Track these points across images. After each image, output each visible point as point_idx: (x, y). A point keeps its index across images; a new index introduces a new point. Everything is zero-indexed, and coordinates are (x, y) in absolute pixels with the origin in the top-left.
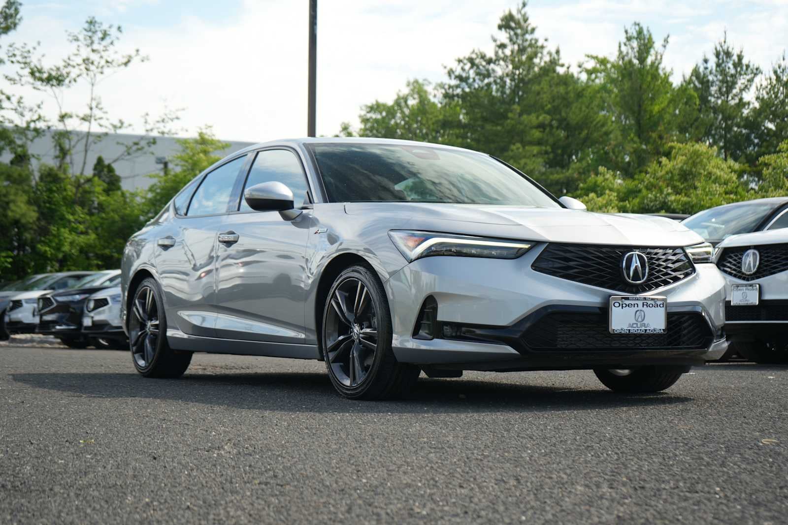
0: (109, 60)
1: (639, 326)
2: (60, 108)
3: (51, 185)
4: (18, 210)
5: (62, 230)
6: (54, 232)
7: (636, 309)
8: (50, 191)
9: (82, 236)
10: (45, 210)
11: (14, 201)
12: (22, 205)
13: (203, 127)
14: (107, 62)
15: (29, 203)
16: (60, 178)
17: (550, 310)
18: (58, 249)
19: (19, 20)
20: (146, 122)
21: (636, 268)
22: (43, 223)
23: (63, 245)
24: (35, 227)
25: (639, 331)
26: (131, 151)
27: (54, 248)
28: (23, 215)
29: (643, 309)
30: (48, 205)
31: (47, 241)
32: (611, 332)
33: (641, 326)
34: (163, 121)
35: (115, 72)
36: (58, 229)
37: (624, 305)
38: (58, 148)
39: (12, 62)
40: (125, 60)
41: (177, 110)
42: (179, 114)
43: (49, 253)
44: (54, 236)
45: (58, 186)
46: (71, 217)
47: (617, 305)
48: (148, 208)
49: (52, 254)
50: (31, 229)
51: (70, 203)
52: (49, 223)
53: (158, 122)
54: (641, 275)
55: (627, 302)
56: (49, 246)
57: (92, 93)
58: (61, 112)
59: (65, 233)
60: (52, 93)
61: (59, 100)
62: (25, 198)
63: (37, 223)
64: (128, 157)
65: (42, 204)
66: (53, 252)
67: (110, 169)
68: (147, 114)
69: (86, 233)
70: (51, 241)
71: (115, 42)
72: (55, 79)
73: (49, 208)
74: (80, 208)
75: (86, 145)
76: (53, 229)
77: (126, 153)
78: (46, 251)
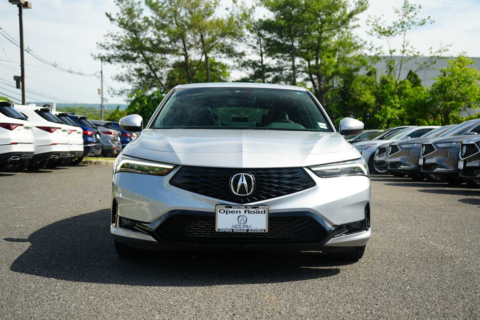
0: (414, 22)
1: (241, 226)
2: (390, 47)
3: (383, 85)
4: (366, 97)
5: (387, 107)
6: (383, 108)
7: (239, 214)
8: (383, 88)
9: (398, 110)
10: (380, 98)
11: (364, 94)
12: (368, 95)
13: (461, 53)
14: (413, 23)
15: (372, 94)
16: (388, 82)
17: (174, 213)
18: (385, 117)
19: (368, 5)
20: (431, 53)
21: (242, 185)
22: (378, 104)
23: (387, 114)
24: (374, 106)
25: (242, 231)
26: (422, 67)
27: (383, 116)
28: (368, 100)
29: (245, 215)
30: (381, 95)
31: (380, 113)
32: (217, 231)
33: (244, 227)
34: (440, 51)
35: (416, 28)
36: (386, 107)
37: (228, 212)
38: (388, 67)
39: (368, 25)
40: (422, 22)
41: (447, 46)
42: (449, 48)
43: (380, 119)
44: (384, 110)
45: (387, 85)
46: (392, 101)
47: (222, 211)
48: (430, 96)
49: (382, 119)
50: (372, 107)
51: (392, 94)
52: (382, 104)
53: (437, 52)
54: (247, 190)
55: (231, 210)
56: (381, 115)
57: (404, 39)
58: (390, 49)
59: (389, 109)
60: (386, 40)
61: (390, 43)
62: (370, 92)
63: (375, 104)
64: (421, 70)
65: (379, 95)
66: (382, 118)
67: (416, 76)
68: (431, 48)
69: (399, 108)
70: (382, 113)
71: (417, 13)
72: (387, 33)
73: (382, 97)
74: (397, 96)
75: (401, 65)
76: (383, 107)
77: (420, 68)
78: (379, 118)
